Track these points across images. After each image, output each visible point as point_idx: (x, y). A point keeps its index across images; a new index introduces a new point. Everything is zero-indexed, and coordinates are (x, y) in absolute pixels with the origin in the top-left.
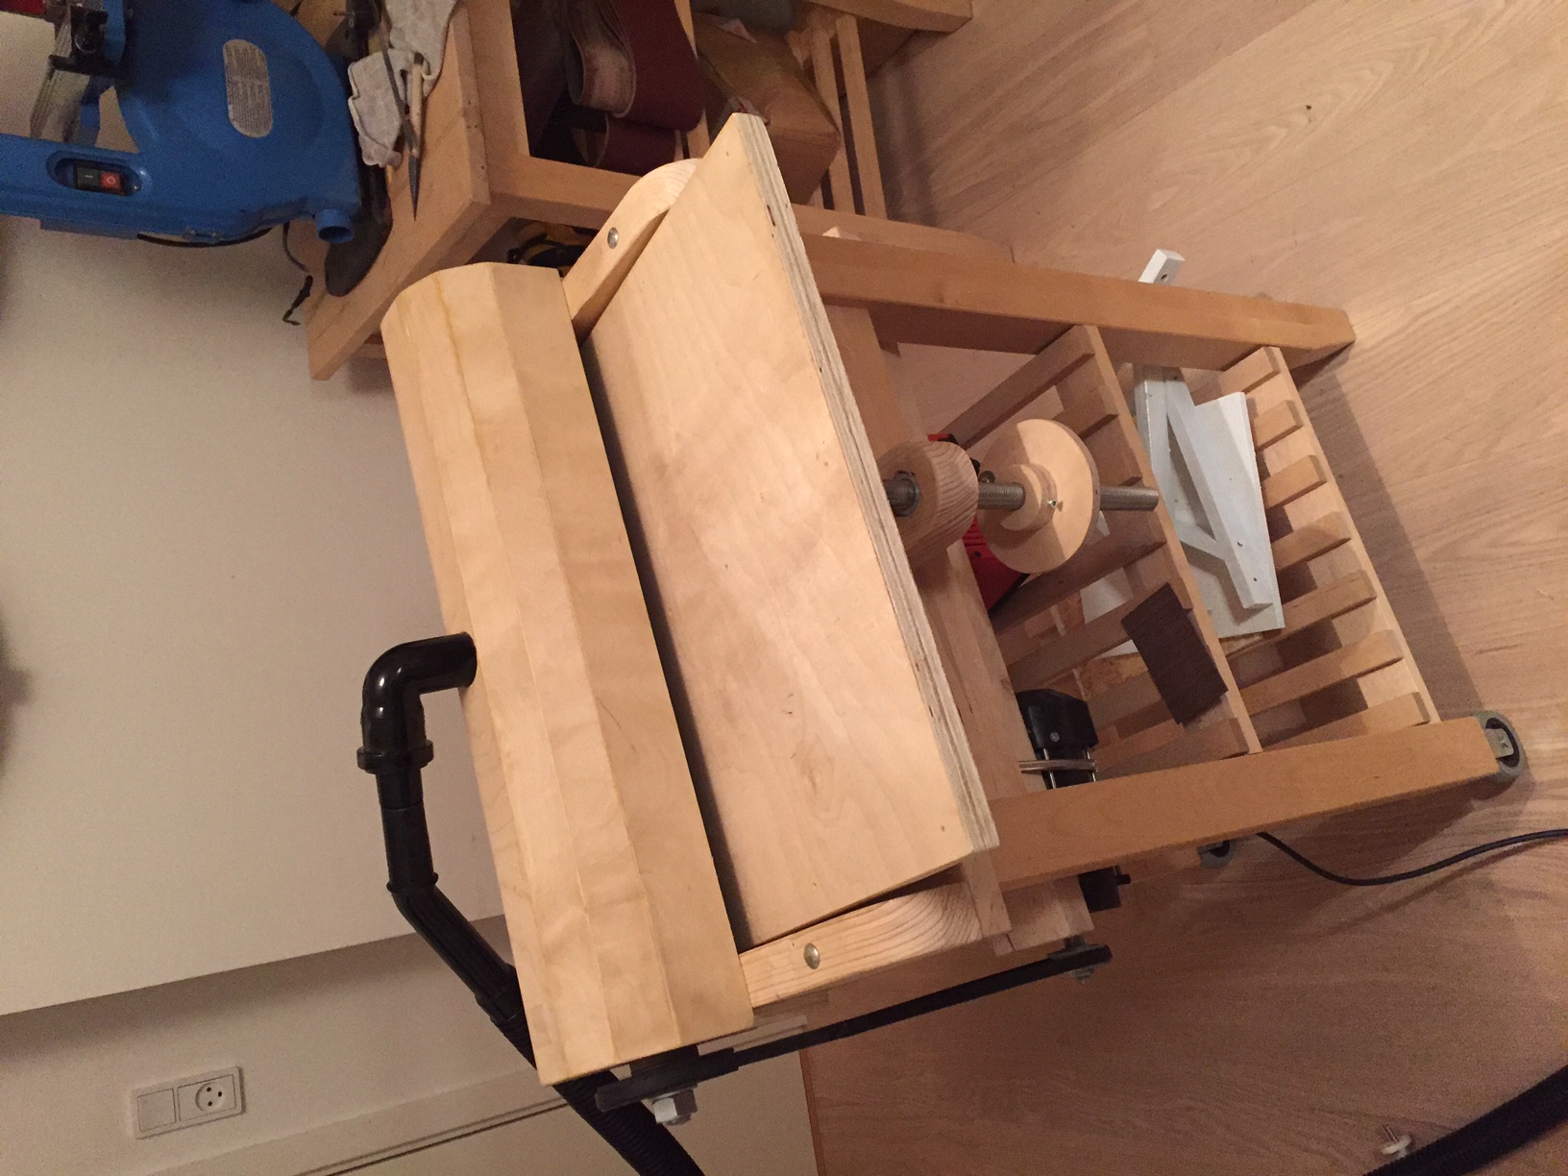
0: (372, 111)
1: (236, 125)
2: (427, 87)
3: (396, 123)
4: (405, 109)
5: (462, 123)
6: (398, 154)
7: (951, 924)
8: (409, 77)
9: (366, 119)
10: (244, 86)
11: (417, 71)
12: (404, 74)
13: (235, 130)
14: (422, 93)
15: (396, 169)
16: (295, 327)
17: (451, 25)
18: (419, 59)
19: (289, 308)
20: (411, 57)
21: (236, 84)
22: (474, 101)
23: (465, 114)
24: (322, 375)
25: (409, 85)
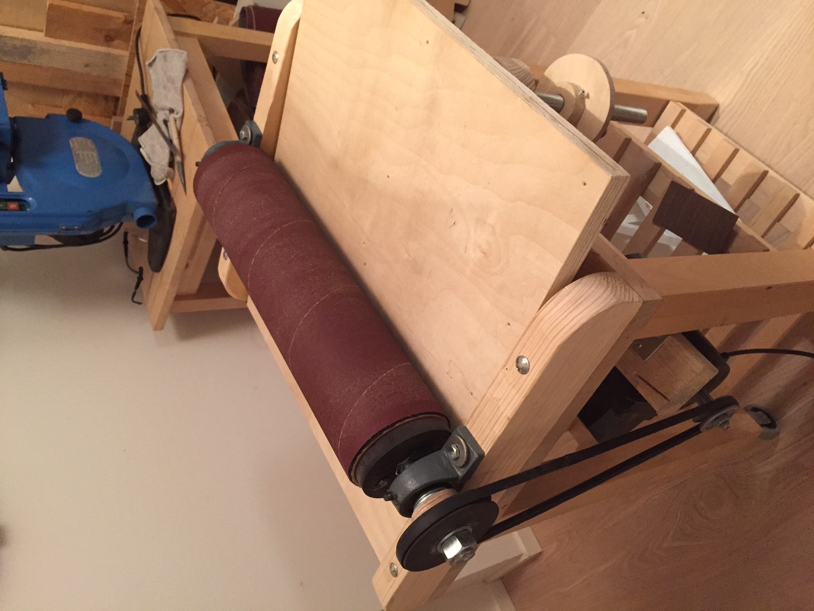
0: (153, 151)
1: (81, 173)
2: (178, 122)
3: (167, 151)
4: (170, 142)
5: (198, 126)
6: (171, 169)
7: (616, 291)
8: (169, 124)
9: (151, 156)
10: (83, 155)
11: (171, 118)
12: (166, 122)
13: (81, 176)
14: (177, 128)
15: (172, 180)
16: (140, 306)
17: (184, 87)
18: (172, 111)
19: (134, 291)
20: (167, 112)
21: (78, 154)
22: (203, 115)
23: (200, 121)
24: (158, 327)
25: (170, 129)
